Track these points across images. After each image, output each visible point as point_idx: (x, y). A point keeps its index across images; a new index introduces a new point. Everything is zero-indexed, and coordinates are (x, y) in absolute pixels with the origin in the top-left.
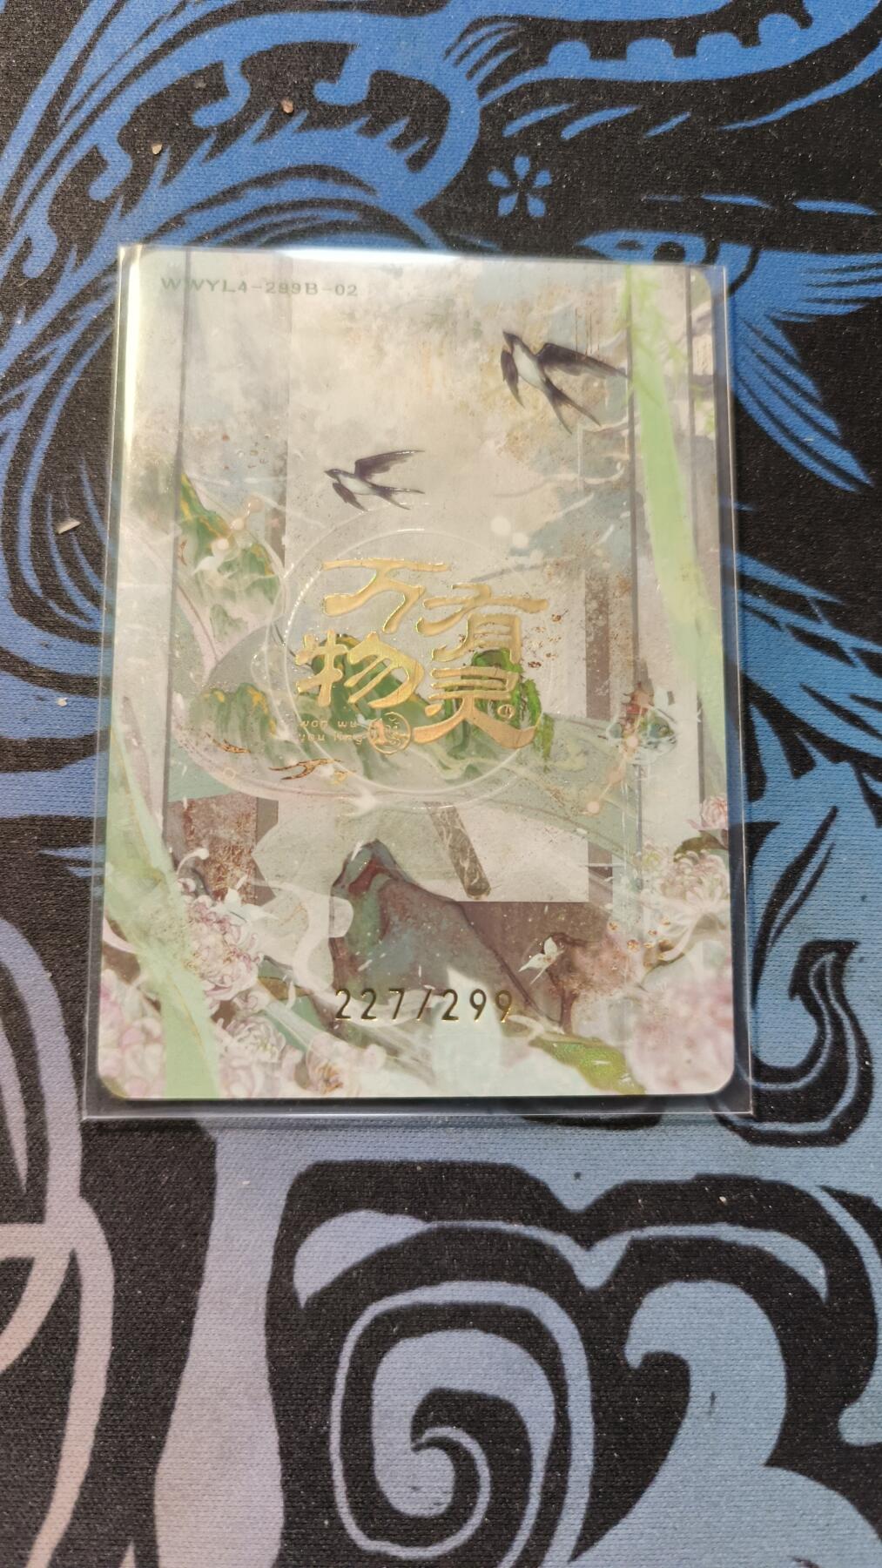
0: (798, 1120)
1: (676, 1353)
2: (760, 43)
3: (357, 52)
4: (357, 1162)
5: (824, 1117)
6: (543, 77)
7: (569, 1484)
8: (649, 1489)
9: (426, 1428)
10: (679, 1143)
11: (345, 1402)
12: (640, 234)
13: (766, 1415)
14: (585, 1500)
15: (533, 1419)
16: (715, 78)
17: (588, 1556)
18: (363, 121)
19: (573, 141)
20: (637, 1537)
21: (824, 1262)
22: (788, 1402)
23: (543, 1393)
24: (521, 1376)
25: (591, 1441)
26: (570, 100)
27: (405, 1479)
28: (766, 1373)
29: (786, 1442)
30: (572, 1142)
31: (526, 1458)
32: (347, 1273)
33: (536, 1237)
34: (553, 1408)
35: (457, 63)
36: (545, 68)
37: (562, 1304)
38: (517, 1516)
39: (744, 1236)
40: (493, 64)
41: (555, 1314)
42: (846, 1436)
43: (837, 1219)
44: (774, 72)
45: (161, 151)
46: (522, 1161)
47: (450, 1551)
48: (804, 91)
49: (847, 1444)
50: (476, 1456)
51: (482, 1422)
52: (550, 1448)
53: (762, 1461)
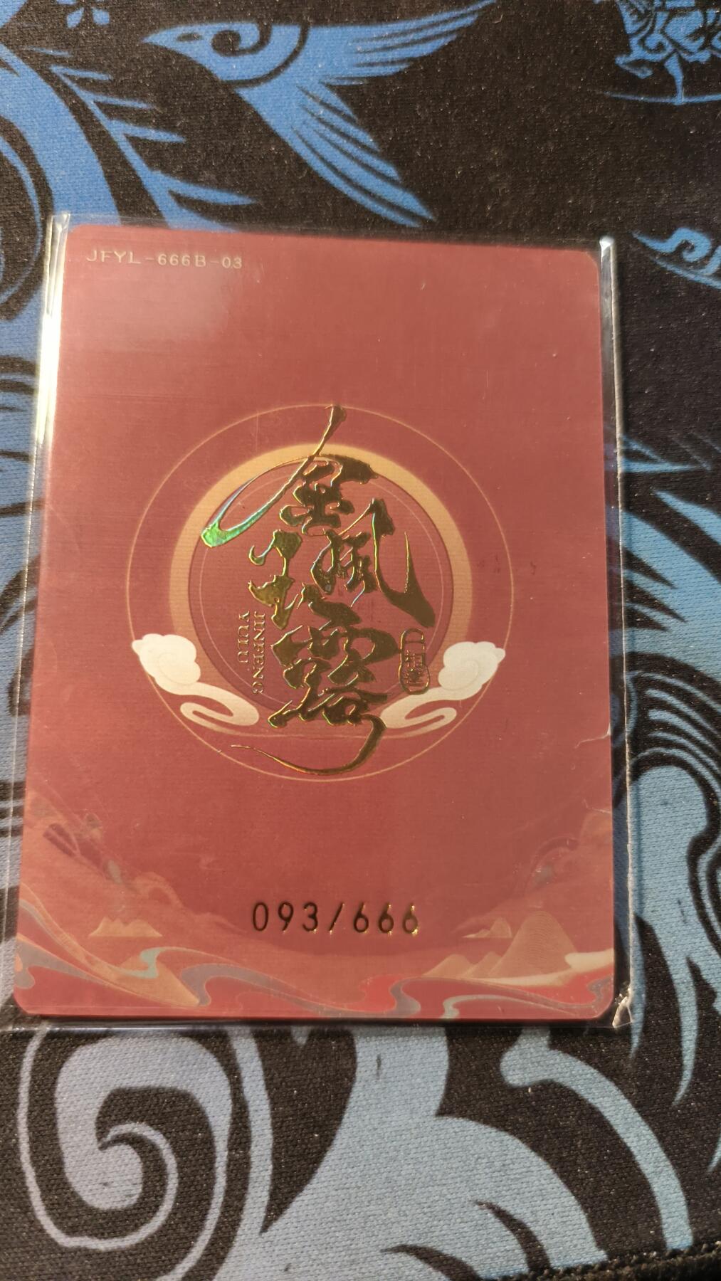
7: (252, 1159)
8: (329, 1154)
9: (110, 1127)
11: (30, 1112)
12: (199, 27)
13: (431, 1069)
14: (270, 1172)
15: (211, 1104)
17: (279, 1225)
20: (323, 1200)
22: (450, 1055)
23: (218, 1078)
24: (195, 1066)
25: (268, 1116)
27: (96, 1176)
29: (452, 1092)
31: (209, 1142)
34: (228, 1092)
38: (206, 1197)
42: (509, 1078)
47: (146, 1239)
49: (510, 1085)
50: (162, 1146)
51: (163, 1114)
52: (230, 1128)
53: (432, 1113)
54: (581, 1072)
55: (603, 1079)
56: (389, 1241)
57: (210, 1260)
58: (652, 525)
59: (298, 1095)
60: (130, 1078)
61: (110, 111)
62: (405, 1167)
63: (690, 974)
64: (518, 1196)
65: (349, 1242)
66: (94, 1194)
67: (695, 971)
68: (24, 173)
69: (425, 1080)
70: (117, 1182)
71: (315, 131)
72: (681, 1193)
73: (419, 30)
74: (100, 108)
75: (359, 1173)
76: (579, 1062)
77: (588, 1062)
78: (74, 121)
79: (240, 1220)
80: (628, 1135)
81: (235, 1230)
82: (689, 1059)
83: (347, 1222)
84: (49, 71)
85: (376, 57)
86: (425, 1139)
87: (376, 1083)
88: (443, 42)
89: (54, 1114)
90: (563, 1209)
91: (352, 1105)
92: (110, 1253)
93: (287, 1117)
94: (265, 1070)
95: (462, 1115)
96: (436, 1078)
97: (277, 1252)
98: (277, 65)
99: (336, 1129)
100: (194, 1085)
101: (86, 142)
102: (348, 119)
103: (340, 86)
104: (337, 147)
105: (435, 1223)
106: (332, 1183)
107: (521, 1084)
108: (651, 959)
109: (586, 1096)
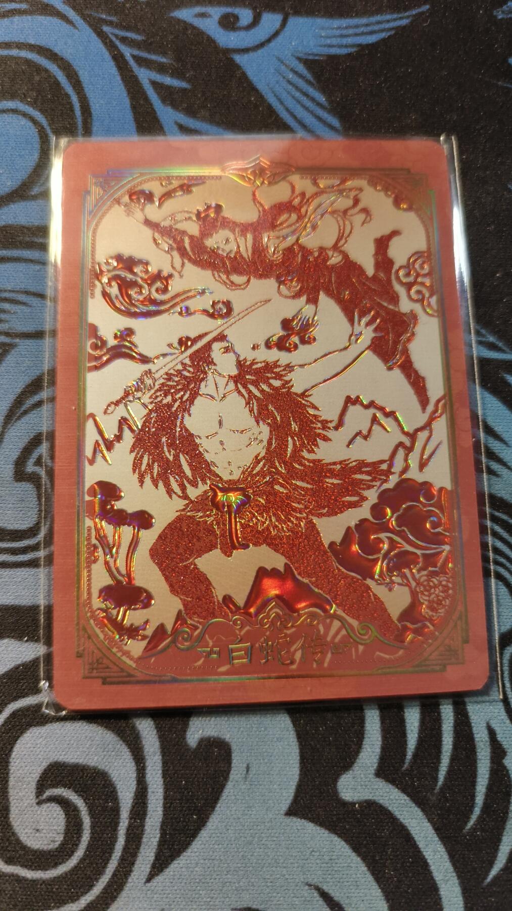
1: (223, 737)
7: (146, 828)
8: (202, 832)
9: (47, 789)
12: (210, 8)
13: (285, 780)
14: (157, 839)
15: (121, 783)
17: (159, 879)
20: (194, 865)
22: (301, 771)
23: (128, 765)
24: (113, 753)
25: (162, 797)
27: (31, 824)
28: (286, 751)
29: (299, 799)
31: (116, 811)
34: (135, 775)
38: (109, 850)
42: (342, 795)
47: (61, 875)
49: (343, 800)
50: (81, 809)
51: (86, 785)
52: (133, 802)
53: (282, 812)
54: (397, 797)
55: (414, 805)
56: (239, 903)
57: (106, 897)
58: (498, 398)
59: (185, 784)
60: (65, 755)
61: (139, 61)
62: (258, 850)
63: (488, 736)
64: (339, 884)
65: (209, 900)
66: (29, 837)
67: (492, 733)
68: (74, 99)
69: (280, 787)
70: (46, 830)
71: (284, 89)
72: (461, 898)
73: (367, 25)
74: (134, 59)
75: (222, 850)
76: (397, 790)
77: (404, 791)
78: (114, 66)
79: (131, 871)
80: (427, 850)
81: (127, 879)
82: (480, 799)
83: (210, 884)
84: (102, 30)
85: (334, 41)
86: (275, 831)
87: (244, 784)
88: (383, 35)
89: (7, 774)
90: (371, 898)
91: (224, 798)
92: (34, 882)
93: (175, 800)
94: (163, 763)
95: (304, 816)
96: (289, 787)
97: (155, 899)
98: (263, 40)
99: (210, 814)
100: (110, 768)
101: (121, 82)
102: (308, 82)
103: (306, 59)
104: (299, 102)
105: (274, 894)
106: (202, 854)
107: (351, 800)
108: (459, 720)
109: (399, 817)
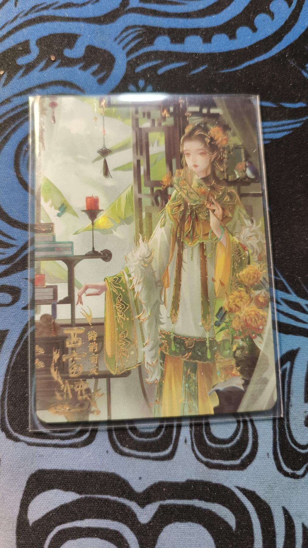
0: (228, 459)
2: (236, 38)
3: (81, 38)
4: (55, 470)
5: (238, 458)
6: (152, 50)
10: (180, 467)
16: (218, 52)
18: (82, 65)
19: (163, 75)
21: (235, 516)
26: (162, 59)
30: (139, 465)
32: (48, 514)
33: (123, 502)
35: (119, 44)
36: (153, 46)
37: (132, 529)
39: (204, 505)
40: (133, 44)
41: (129, 533)
43: (241, 500)
44: (241, 49)
45: (4, 73)
46: (119, 472)
48: (252, 58)
